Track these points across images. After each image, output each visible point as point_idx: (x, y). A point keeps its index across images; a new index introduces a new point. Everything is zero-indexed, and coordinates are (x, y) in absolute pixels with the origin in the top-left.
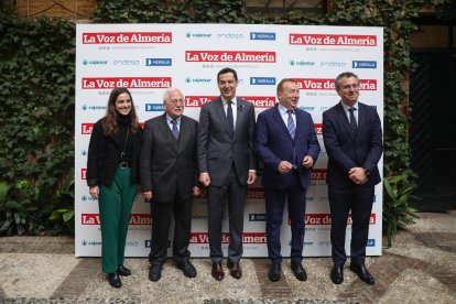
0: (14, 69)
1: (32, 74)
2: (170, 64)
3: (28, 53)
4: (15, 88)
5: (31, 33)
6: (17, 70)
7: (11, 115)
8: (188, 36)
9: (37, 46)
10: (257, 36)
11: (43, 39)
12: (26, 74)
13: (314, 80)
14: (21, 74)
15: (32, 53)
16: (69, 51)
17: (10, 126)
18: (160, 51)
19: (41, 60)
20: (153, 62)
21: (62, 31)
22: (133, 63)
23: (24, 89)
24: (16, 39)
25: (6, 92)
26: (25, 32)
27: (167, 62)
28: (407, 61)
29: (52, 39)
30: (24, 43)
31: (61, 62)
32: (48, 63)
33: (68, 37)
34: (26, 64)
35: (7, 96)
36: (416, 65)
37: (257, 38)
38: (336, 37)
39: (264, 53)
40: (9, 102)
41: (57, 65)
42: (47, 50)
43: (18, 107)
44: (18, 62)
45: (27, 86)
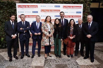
0: (2, 13)
1: (6, 14)
2: (38, 13)
3: (5, 9)
4: (3, 17)
5: (5, 4)
6: (3, 13)
7: (2, 23)
8: (41, 6)
9: (7, 7)
10: (56, 6)
11: (8, 6)
12: (5, 14)
13: (68, 16)
14: (4, 14)
15: (6, 9)
16: (15, 9)
17: (3, 25)
18: (35, 10)
19: (8, 11)
20: (34, 12)
21: (13, 4)
22: (30, 12)
23: (5, 17)
24: (2, 6)
25: (1, 18)
26: (4, 4)
27: (37, 12)
28: (89, 11)
29: (11, 6)
30: (4, 7)
31: (13, 11)
32: (10, 11)
33: (14, 5)
34: (5, 11)
35: (1, 19)
36: (91, 12)
37: (56, 7)
38: (73, 6)
39: (57, 10)
40: (2, 20)
41: (12, 12)
42: (9, 8)
43: (4, 21)
44: (3, 11)
45: (6, 16)
